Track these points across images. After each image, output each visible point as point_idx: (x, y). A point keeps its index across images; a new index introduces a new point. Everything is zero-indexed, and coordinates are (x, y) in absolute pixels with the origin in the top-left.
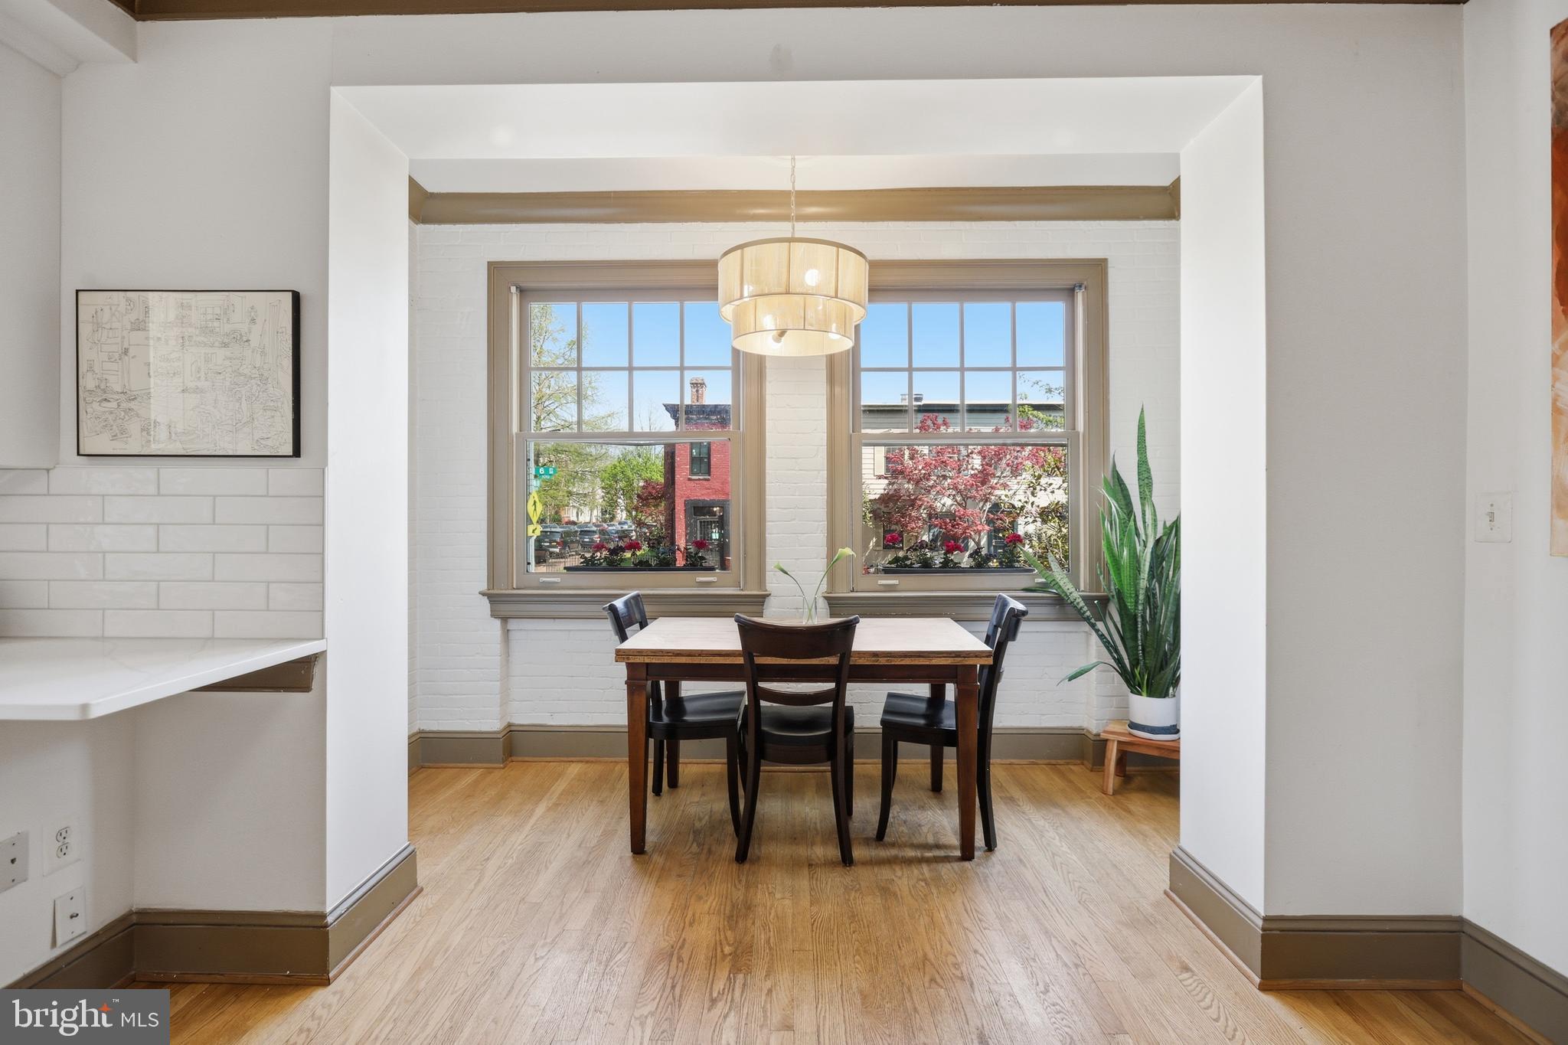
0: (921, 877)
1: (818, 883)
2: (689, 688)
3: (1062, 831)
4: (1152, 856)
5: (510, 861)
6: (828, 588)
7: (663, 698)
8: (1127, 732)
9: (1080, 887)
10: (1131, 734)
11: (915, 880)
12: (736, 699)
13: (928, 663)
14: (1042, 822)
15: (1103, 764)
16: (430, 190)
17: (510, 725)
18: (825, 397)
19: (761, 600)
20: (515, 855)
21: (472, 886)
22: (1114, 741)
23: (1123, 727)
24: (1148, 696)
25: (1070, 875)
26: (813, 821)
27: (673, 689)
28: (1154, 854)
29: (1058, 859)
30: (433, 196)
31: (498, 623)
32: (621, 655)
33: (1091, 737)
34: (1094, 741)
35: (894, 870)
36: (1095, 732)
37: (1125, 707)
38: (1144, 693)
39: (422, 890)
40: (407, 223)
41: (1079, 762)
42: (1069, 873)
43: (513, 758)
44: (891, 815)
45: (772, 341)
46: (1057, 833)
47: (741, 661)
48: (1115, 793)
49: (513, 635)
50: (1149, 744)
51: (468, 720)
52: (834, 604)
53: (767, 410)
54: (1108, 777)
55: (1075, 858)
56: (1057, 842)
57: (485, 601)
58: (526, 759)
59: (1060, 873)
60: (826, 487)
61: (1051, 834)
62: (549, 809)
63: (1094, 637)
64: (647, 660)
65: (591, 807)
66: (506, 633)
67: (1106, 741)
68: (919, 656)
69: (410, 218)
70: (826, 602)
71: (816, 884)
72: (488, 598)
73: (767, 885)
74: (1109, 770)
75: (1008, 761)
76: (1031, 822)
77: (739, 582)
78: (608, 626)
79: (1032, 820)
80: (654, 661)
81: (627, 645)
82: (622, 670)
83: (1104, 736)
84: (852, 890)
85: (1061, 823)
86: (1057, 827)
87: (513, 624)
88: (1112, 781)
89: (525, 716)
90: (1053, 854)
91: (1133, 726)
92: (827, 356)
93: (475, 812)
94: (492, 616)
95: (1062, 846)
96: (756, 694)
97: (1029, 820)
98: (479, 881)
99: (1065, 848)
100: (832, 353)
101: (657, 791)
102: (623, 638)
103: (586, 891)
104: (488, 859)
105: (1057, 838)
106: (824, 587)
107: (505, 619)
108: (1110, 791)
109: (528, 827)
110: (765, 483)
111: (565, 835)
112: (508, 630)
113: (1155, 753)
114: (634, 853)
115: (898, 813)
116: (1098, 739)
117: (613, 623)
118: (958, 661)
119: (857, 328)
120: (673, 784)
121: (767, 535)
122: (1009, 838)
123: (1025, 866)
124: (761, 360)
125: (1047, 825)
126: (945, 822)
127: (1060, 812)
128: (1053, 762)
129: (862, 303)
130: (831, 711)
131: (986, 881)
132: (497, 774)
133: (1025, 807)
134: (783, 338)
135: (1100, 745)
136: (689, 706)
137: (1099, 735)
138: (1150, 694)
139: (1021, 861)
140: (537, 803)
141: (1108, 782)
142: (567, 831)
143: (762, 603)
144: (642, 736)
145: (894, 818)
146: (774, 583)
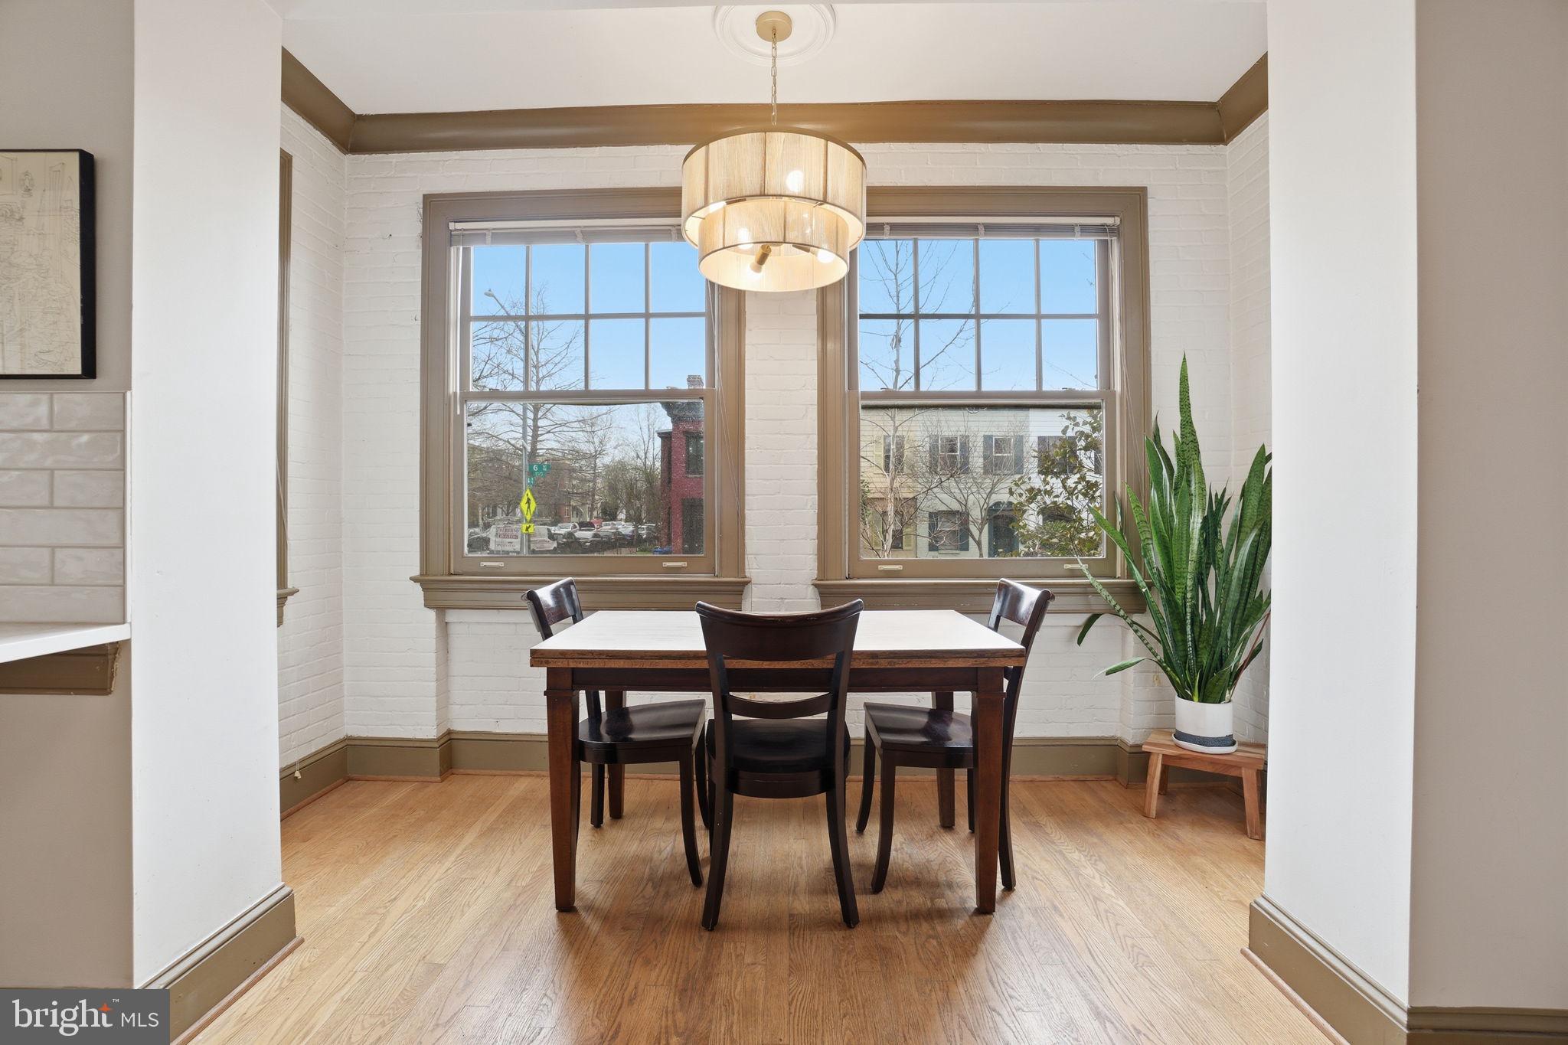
0: (931, 932)
1: (801, 941)
2: (634, 699)
3: (1101, 866)
4: (1217, 901)
5: (420, 904)
6: (818, 575)
7: (603, 709)
8: (1172, 744)
9: (1133, 946)
10: (1178, 746)
11: (924, 938)
12: (694, 710)
13: (942, 666)
14: (1076, 855)
15: (1145, 780)
16: (357, 112)
17: (449, 732)
18: (816, 347)
19: (739, 588)
20: (428, 895)
21: (365, 937)
22: (1158, 754)
23: (1168, 738)
24: (1199, 701)
25: (1119, 927)
26: (798, 855)
27: (615, 701)
28: (1218, 896)
29: (1102, 906)
30: (361, 118)
31: (432, 614)
32: (538, 658)
33: (1128, 749)
34: (1130, 753)
35: (898, 923)
36: (1131, 742)
37: (1172, 713)
38: (1196, 698)
39: (302, 941)
40: (279, 106)
41: (1111, 778)
42: (1117, 924)
43: (454, 771)
44: (893, 848)
45: (752, 272)
46: (1097, 870)
47: (704, 664)
48: (1160, 815)
49: (454, 630)
50: (1200, 758)
51: (400, 725)
52: (824, 591)
53: (747, 363)
54: (1151, 797)
55: (1121, 903)
56: (1097, 881)
57: (418, 587)
58: (469, 771)
59: (1107, 928)
60: (817, 454)
61: (1089, 871)
62: (482, 835)
63: (1131, 635)
64: (572, 665)
65: (532, 833)
66: (444, 627)
67: (1149, 754)
68: (931, 657)
69: (282, 100)
70: (816, 590)
71: (798, 941)
72: (421, 585)
73: (735, 944)
74: (1151, 789)
75: (1029, 778)
76: (1064, 857)
77: (714, 568)
78: (528, 618)
79: (1064, 851)
80: (581, 666)
81: (550, 644)
82: (540, 677)
83: (1145, 748)
84: (843, 951)
85: (1099, 856)
86: (1096, 861)
87: (452, 616)
88: (1154, 802)
89: (465, 722)
90: (1095, 898)
91: (1180, 736)
92: (818, 289)
93: (395, 836)
94: (425, 606)
95: (1104, 887)
96: (724, 706)
97: (1061, 852)
98: (376, 930)
99: (1108, 890)
100: (823, 285)
101: (597, 821)
102: (547, 634)
103: (505, 949)
104: (395, 899)
105: (1097, 876)
106: (814, 574)
107: (441, 609)
108: (1153, 813)
109: (452, 858)
110: (744, 450)
111: (494, 869)
112: (447, 623)
113: (1209, 769)
114: (559, 911)
115: (901, 844)
116: (1140, 751)
117: (533, 615)
118: (981, 663)
119: (853, 254)
120: (617, 814)
121: (746, 511)
122: (1038, 876)
123: (1061, 915)
124: (740, 295)
125: (1083, 859)
126: (959, 857)
127: (1095, 840)
128: (1082, 778)
129: (859, 214)
130: (826, 723)
131: (1014, 938)
132: (432, 789)
133: (1053, 835)
134: (764, 266)
135: (1140, 758)
136: (635, 719)
137: (1140, 746)
138: (1204, 699)
139: (1055, 908)
140: (470, 826)
141: (1150, 803)
142: (497, 865)
143: (741, 593)
144: (567, 762)
145: (896, 850)
146: (754, 569)
